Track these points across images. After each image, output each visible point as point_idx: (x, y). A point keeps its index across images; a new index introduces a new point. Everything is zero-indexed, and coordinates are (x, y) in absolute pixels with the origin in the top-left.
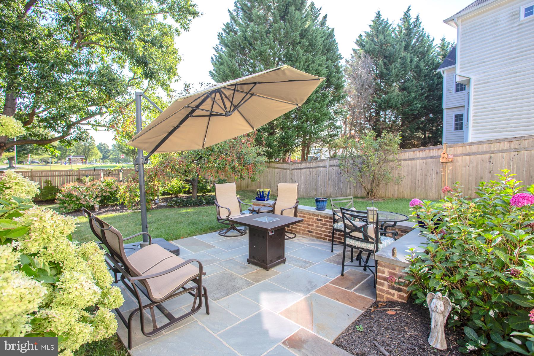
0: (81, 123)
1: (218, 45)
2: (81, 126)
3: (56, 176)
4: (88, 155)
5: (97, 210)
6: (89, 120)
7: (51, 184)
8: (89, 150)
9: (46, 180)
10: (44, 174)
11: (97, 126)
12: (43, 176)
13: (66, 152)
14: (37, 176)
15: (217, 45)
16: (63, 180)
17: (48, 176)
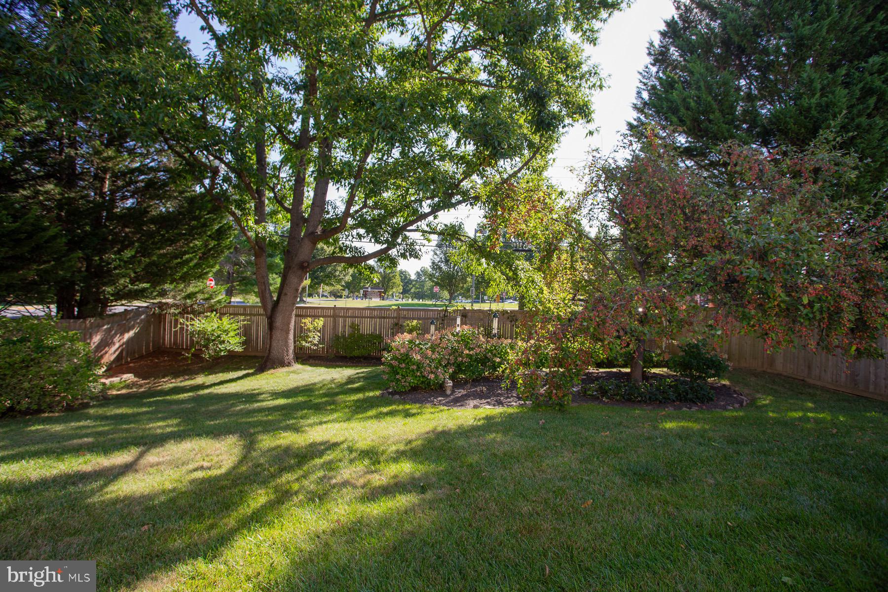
0: (408, 228)
1: (650, 66)
2: (408, 234)
3: (365, 317)
4: (388, 287)
5: (449, 392)
6: (419, 223)
7: (358, 330)
8: (390, 280)
9: (353, 323)
10: (350, 313)
11: (430, 233)
12: (349, 317)
13: (360, 283)
14: (341, 317)
15: (647, 67)
16: (375, 324)
17: (356, 317)
